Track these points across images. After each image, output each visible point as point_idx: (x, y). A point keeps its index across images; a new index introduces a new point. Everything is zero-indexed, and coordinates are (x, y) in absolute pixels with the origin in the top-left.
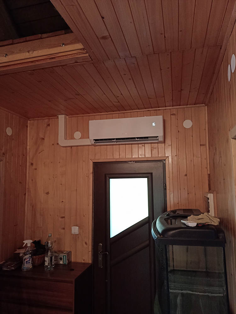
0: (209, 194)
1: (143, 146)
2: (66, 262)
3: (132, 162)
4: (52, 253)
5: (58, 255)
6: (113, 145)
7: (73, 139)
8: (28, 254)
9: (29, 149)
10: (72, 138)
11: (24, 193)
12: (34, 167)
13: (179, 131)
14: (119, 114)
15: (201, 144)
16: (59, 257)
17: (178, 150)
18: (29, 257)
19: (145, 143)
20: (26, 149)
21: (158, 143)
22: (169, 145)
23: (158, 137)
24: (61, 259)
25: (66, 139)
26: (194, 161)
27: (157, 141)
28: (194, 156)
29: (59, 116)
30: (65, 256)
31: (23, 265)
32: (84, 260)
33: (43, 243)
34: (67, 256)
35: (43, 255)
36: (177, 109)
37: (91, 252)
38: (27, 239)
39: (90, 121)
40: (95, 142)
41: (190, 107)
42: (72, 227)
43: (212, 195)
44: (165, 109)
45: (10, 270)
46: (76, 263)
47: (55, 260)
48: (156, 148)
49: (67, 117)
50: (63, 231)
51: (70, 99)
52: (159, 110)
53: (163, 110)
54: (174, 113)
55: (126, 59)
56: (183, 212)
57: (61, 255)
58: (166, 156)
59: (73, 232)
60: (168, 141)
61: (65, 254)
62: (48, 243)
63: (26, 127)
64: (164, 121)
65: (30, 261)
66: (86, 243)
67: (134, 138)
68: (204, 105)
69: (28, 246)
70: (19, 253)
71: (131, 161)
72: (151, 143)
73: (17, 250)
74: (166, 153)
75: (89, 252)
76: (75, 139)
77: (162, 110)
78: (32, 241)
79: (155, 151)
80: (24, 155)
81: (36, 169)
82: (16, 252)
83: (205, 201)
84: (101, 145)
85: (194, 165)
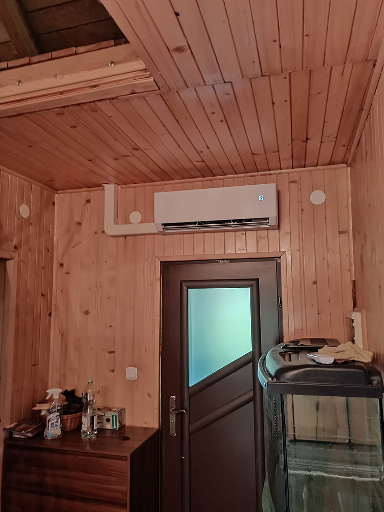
0: (354, 313)
1: (242, 234)
2: (117, 426)
3: (226, 261)
4: (93, 410)
5: (103, 414)
6: (194, 233)
7: (128, 224)
8: (55, 411)
9: (58, 240)
10: (127, 221)
11: (49, 312)
12: (65, 269)
13: (303, 210)
14: (202, 181)
15: (340, 230)
16: (105, 418)
17: (301, 241)
18: (56, 416)
19: (246, 230)
20: (52, 240)
21: (267, 229)
22: (287, 233)
23: (268, 218)
24: (108, 420)
25: (116, 223)
26: (328, 259)
27: (267, 226)
28: (328, 251)
29: (106, 186)
30: (114, 416)
31: (46, 430)
32: (146, 423)
33: (79, 394)
34: (119, 415)
35: (79, 414)
36: (300, 172)
37: (158, 410)
38: (53, 387)
39: (156, 194)
40: (163, 228)
41: (321, 170)
42: (127, 368)
43: (359, 314)
44: (280, 173)
45: (26, 437)
46: (133, 428)
47: (98, 423)
48: (264, 238)
49: (119, 187)
50: (111, 374)
51: (123, 156)
52: (270, 174)
53: (277, 174)
54: (296, 179)
55: (215, 86)
56: (310, 342)
57: (109, 415)
58: (282, 250)
59: (128, 377)
60: (285, 226)
61: (114, 412)
62: (87, 394)
63: (52, 204)
64: (278, 194)
65: (59, 424)
66: (149, 395)
67: (229, 221)
68: (345, 165)
69: (54, 398)
70: (40, 411)
71: (224, 260)
72: (257, 230)
73: (37, 405)
74: (281, 245)
75: (154, 409)
76: (131, 223)
77: (274, 174)
78: (60, 391)
79: (263, 243)
80: (49, 251)
81: (68, 273)
82: (35, 408)
83: (347, 325)
84: (173, 234)
85: (328, 266)
